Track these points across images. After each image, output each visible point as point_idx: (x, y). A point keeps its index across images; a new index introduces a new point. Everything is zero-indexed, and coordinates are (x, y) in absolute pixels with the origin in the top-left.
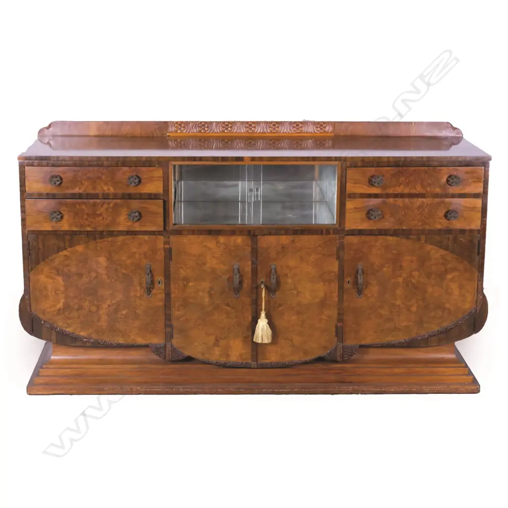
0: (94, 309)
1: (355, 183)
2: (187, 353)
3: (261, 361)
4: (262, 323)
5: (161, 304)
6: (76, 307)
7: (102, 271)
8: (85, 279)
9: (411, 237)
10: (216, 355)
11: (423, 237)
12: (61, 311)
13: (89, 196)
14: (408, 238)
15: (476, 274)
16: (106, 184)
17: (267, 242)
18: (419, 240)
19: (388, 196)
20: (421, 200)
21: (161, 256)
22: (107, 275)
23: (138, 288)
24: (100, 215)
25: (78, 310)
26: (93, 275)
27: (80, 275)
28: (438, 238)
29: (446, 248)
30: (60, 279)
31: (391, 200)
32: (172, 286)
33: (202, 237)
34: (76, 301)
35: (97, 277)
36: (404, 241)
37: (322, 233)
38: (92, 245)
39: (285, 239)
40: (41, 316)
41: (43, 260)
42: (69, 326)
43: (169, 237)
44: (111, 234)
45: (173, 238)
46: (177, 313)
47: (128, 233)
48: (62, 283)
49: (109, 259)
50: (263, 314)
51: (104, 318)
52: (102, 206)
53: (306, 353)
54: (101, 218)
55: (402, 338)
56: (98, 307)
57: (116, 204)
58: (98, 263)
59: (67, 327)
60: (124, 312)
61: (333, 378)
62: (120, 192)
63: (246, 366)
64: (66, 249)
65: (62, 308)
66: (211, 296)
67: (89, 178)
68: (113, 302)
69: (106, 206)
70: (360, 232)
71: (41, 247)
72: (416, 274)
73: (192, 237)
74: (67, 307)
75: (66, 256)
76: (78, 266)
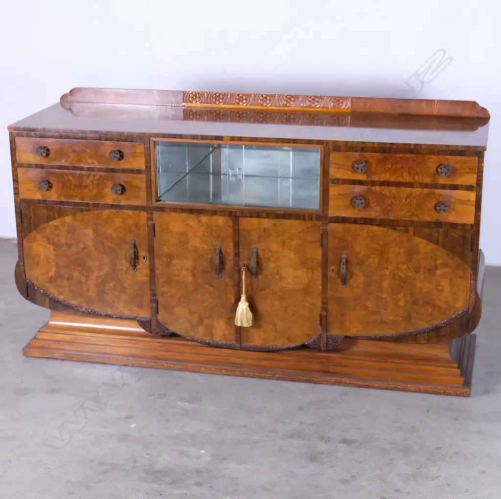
0: (83, 279)
1: (338, 168)
2: (172, 329)
3: (243, 345)
4: (243, 306)
5: (146, 279)
6: (66, 276)
7: (89, 243)
8: (74, 250)
9: (398, 228)
10: (200, 333)
11: (411, 229)
12: (53, 279)
13: (74, 168)
14: (395, 229)
15: (469, 272)
16: (90, 157)
17: (247, 223)
18: (407, 232)
19: (373, 183)
20: (408, 190)
21: (144, 230)
22: (94, 247)
23: (124, 262)
24: (86, 187)
25: (68, 279)
26: (82, 246)
27: (69, 246)
28: (427, 231)
29: (436, 242)
30: (51, 248)
31: (377, 188)
32: (156, 262)
33: (184, 215)
34: (66, 270)
35: (84, 249)
36: (391, 232)
37: (304, 219)
38: (79, 216)
39: (267, 223)
40: (34, 281)
41: (35, 228)
42: (60, 293)
43: (152, 214)
44: (96, 206)
45: (156, 215)
46: (162, 289)
47: (112, 207)
48: (53, 252)
49: (96, 231)
50: (243, 297)
51: (93, 289)
52: (88, 178)
53: (289, 339)
54: (87, 190)
55: (389, 332)
56: (87, 277)
57: (101, 177)
58: (85, 234)
59: (59, 295)
60: (111, 284)
61: (317, 367)
62: (103, 166)
63: (229, 347)
64: (55, 219)
65: (53, 276)
66: (194, 275)
67: (74, 151)
68: (101, 274)
69: (91, 178)
70: (344, 220)
71: (33, 216)
72: (404, 267)
73: (174, 215)
74: (58, 276)
75: (55, 226)
76: (67, 236)
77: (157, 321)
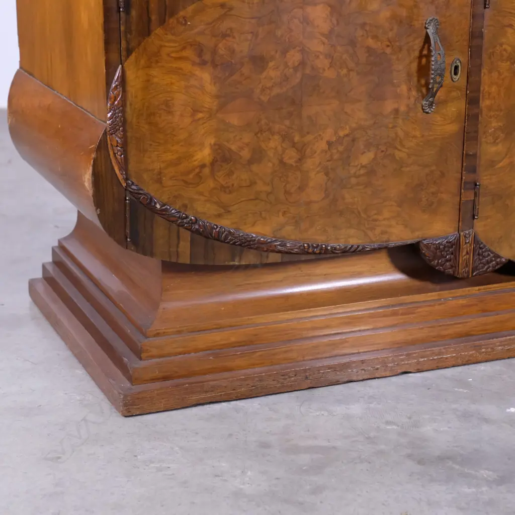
0: (291, 157)
5: (454, 128)
6: (246, 154)
7: (317, 46)
8: (272, 73)
12: (207, 171)
22: (329, 56)
23: (404, 88)
25: (250, 162)
26: (294, 57)
27: (259, 62)
30: (205, 76)
32: (485, 78)
34: (247, 137)
35: (303, 63)
40: (151, 189)
41: (162, 22)
42: (226, 210)
48: (211, 88)
51: (317, 178)
56: (302, 151)
58: (306, 21)
59: (219, 216)
60: (366, 158)
65: (208, 160)
68: (341, 134)
76: (255, 34)
77: (476, 241)
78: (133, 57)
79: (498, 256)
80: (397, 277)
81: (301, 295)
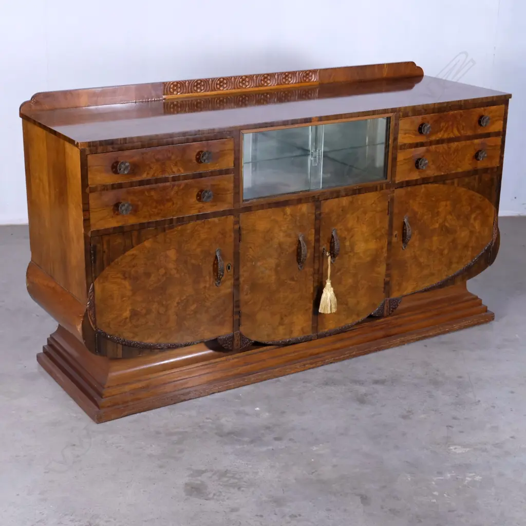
0: (162, 310)
1: (405, 134)
2: (254, 338)
3: (320, 332)
4: (328, 294)
5: (229, 291)
6: (144, 311)
7: (171, 266)
8: (153, 278)
9: (447, 182)
10: (281, 335)
11: (456, 181)
12: (128, 320)
13: (157, 181)
14: (444, 183)
15: (494, 208)
16: (176, 165)
17: (329, 205)
18: (453, 183)
19: (431, 143)
20: (456, 144)
21: (230, 239)
22: (176, 269)
23: (208, 278)
24: (170, 200)
25: (146, 314)
26: (162, 271)
27: (148, 275)
28: (467, 180)
29: (473, 189)
30: (126, 283)
31: (433, 147)
32: (241, 269)
33: (270, 210)
34: (144, 305)
35: (166, 273)
36: (441, 186)
37: (376, 190)
38: (160, 237)
39: (345, 201)
40: (107, 331)
41: (109, 264)
42: (136, 334)
43: (238, 217)
44: (181, 221)
45: (242, 216)
46: (246, 297)
47: (198, 217)
48: (129, 287)
49: (179, 251)
50: (328, 283)
51: (173, 318)
52: (172, 189)
53: (358, 315)
54: (170, 204)
55: (435, 281)
56: (167, 308)
57: (186, 185)
58: (167, 256)
59: (133, 337)
60: (193, 307)
61: (381, 333)
62: (189, 173)
63: (308, 339)
64: (133, 247)
65: (128, 316)
66: (277, 272)
67: (157, 160)
68: (183, 299)
69: (176, 188)
70: (408, 184)
71: (106, 250)
72: (449, 217)
73: (260, 212)
74: (134, 314)
75: (133, 255)
76: (146, 264)
77: (241, 334)
78: (97, 279)
79: (250, 340)
80: (210, 351)
81: (167, 364)
